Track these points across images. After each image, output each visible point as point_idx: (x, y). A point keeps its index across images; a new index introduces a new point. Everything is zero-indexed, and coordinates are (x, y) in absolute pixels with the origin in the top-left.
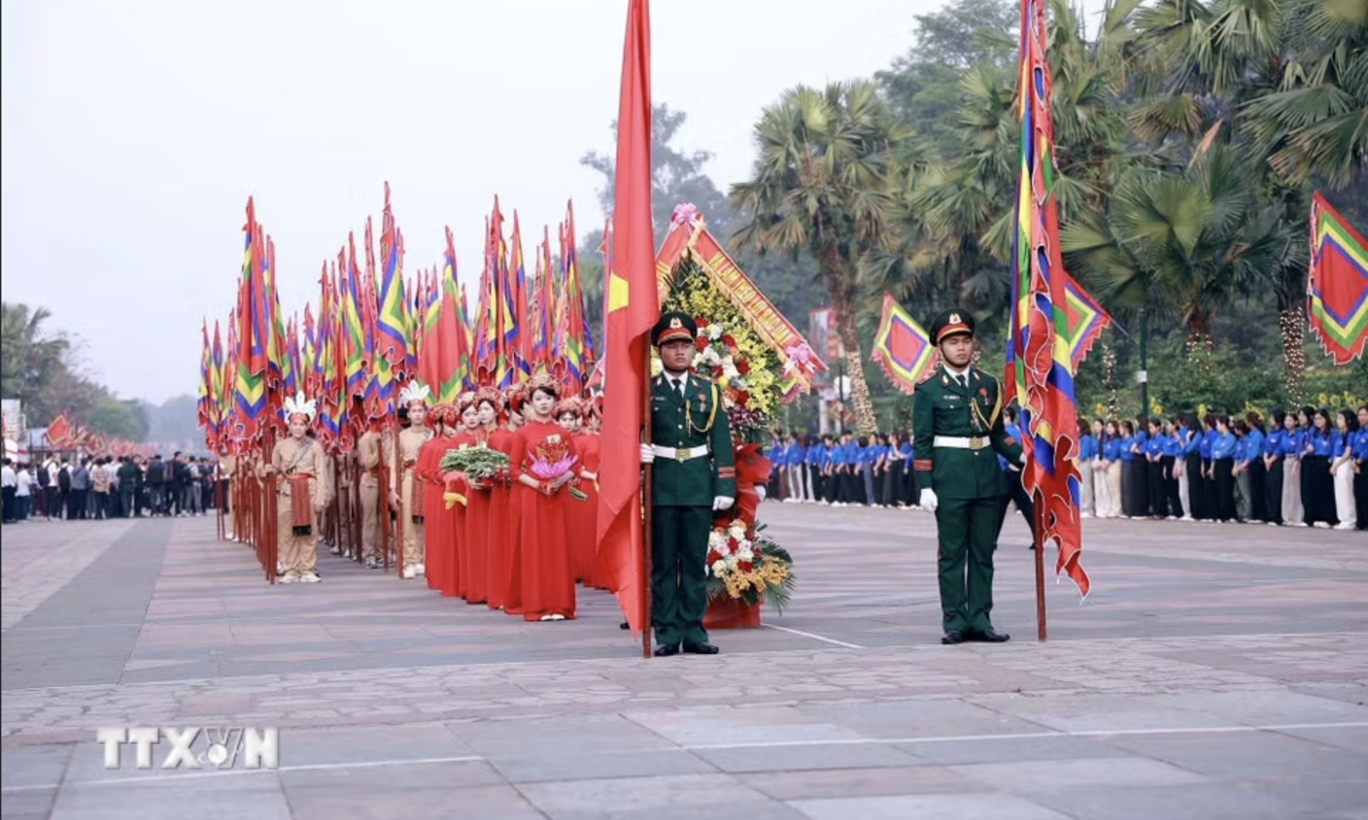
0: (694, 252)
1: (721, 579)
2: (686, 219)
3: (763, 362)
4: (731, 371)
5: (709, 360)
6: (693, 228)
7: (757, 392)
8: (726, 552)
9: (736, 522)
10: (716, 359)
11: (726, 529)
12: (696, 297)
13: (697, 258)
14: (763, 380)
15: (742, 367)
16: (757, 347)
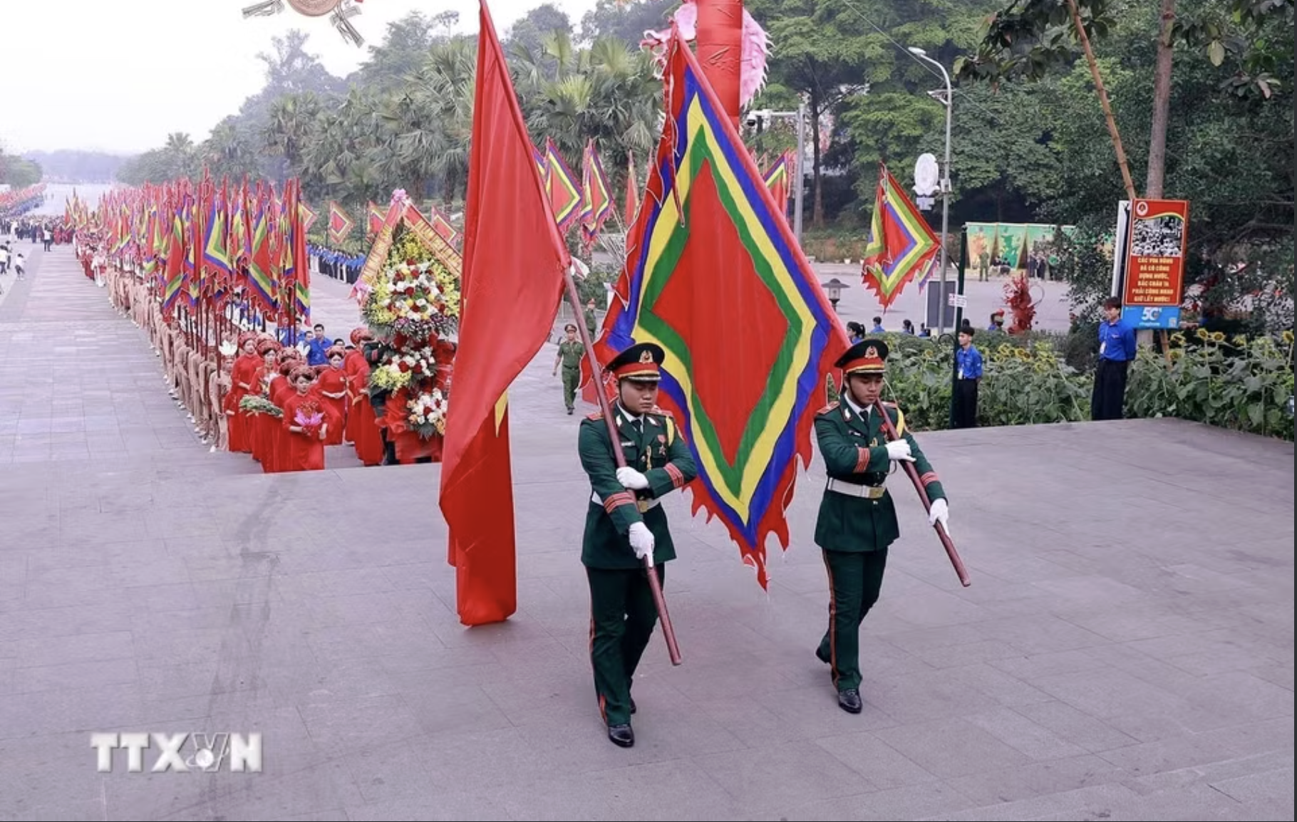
0: (405, 219)
1: (433, 424)
2: (400, 199)
3: (452, 286)
4: (435, 291)
5: (421, 284)
6: (404, 205)
7: (451, 304)
8: (434, 407)
9: (435, 389)
10: (426, 283)
11: (431, 393)
12: (409, 246)
13: (407, 223)
14: (454, 297)
15: (440, 288)
16: (447, 277)
